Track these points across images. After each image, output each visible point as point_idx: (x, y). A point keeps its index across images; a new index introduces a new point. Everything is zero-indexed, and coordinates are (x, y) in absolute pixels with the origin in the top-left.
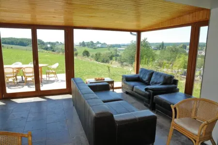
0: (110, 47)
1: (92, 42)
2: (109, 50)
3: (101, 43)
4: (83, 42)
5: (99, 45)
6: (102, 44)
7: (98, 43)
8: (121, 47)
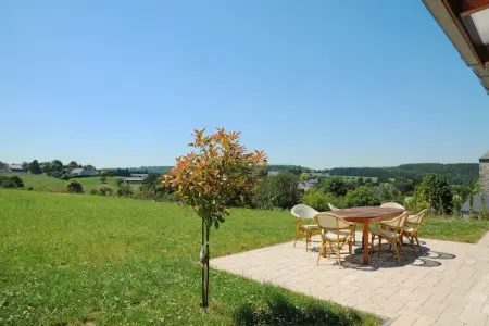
0: (104, 175)
1: (58, 162)
2: (103, 181)
3: (81, 167)
4: (35, 162)
5: (78, 171)
6: (85, 168)
7: (74, 165)
8: (130, 176)
